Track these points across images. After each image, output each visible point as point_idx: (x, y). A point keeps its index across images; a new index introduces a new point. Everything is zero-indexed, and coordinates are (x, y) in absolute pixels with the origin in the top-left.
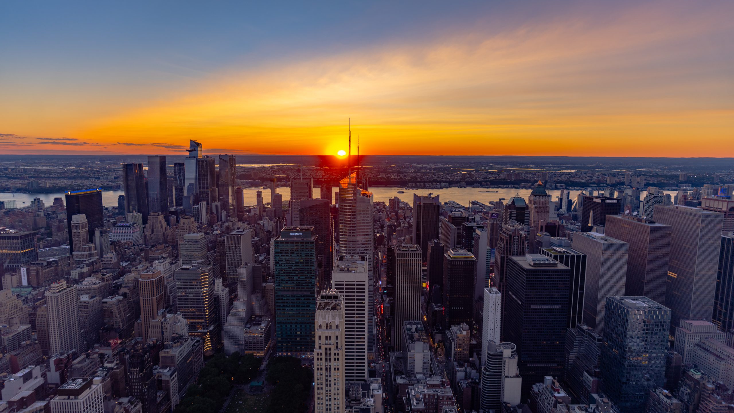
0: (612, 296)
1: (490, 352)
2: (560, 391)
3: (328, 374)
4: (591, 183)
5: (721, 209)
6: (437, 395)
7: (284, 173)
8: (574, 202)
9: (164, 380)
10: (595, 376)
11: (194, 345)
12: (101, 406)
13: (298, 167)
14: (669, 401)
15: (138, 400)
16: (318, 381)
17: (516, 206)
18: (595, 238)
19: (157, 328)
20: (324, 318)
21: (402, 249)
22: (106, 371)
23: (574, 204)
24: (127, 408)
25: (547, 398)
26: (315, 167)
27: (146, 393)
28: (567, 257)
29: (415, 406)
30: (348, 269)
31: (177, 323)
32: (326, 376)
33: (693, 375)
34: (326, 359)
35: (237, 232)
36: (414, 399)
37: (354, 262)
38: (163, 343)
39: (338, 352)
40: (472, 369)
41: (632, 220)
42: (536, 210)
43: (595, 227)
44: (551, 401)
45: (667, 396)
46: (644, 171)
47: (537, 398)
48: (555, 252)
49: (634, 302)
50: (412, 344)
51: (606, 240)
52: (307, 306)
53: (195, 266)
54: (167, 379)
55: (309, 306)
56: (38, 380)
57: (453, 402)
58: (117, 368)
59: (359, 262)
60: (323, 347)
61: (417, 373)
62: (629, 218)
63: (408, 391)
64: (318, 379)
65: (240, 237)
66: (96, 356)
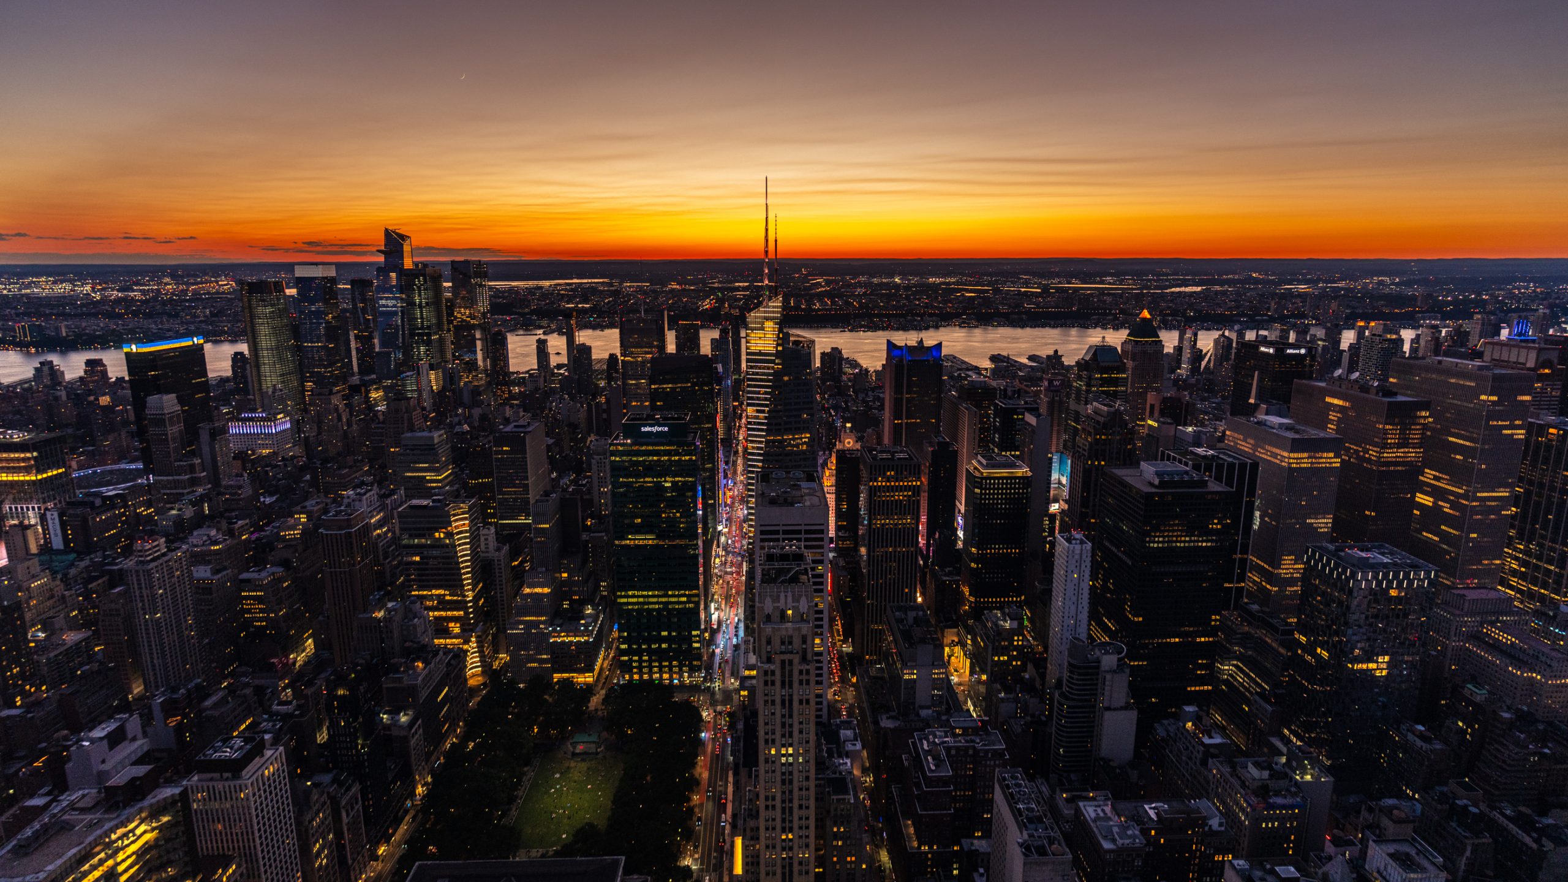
0: (1319, 544)
1: (1072, 661)
2: (1213, 734)
3: (785, 711)
4: (1238, 315)
5: (1524, 364)
6: (974, 747)
7: (585, 299)
8: (1206, 354)
9: (396, 737)
10: (1275, 704)
11: (449, 664)
12: (286, 792)
13: (612, 286)
14: (1425, 746)
15: (352, 778)
16: (767, 727)
17: (1102, 364)
18: (1273, 428)
19: (371, 631)
20: (777, 599)
21: (880, 456)
22: (280, 721)
23: (1207, 359)
24: (333, 794)
25: (1187, 748)
26: (651, 285)
27: (366, 764)
28: (1220, 467)
29: (932, 771)
30: (786, 500)
31: (411, 619)
32: (783, 716)
33: (1471, 694)
34: (783, 683)
35: (516, 426)
36: (929, 757)
37: (795, 485)
38: (384, 661)
39: (808, 667)
40: (1031, 697)
41: (1347, 388)
42: (1138, 372)
43: (1263, 406)
44: (1195, 753)
45: (1422, 736)
46: (1342, 289)
47: (1165, 750)
48: (1192, 457)
49: (1364, 554)
50: (911, 650)
51: (1297, 432)
52: (681, 579)
53: (439, 501)
54: (404, 733)
55: (686, 578)
56: (139, 743)
57: (1005, 761)
58: (301, 715)
59: (804, 484)
60: (777, 659)
61: (921, 707)
62: (1343, 386)
63: (914, 743)
64: (767, 724)
65: (524, 437)
66: (248, 691)
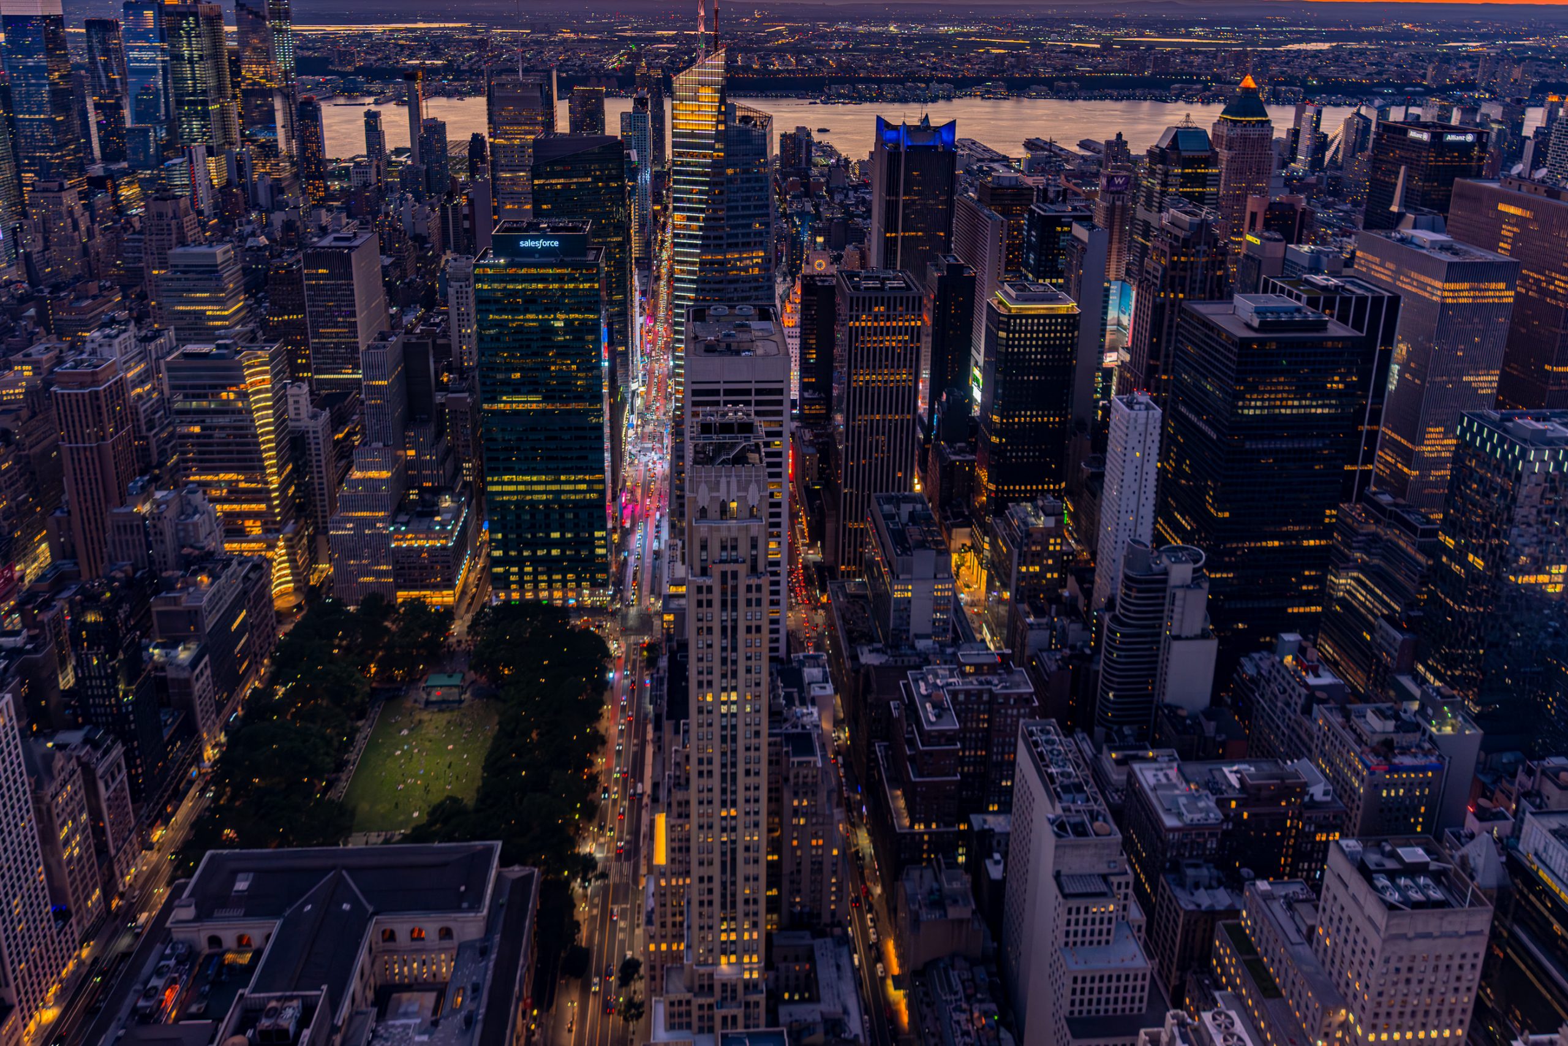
0: (1478, 411)
1: (1130, 573)
2: (1321, 671)
3: (727, 643)
4: (1381, 85)
6: (990, 690)
7: (436, 53)
8: (1332, 141)
9: (173, 680)
10: (1408, 630)
11: (246, 578)
12: (18, 756)
13: (476, 33)
15: (112, 737)
16: (700, 664)
17: (1184, 154)
18: (1422, 247)
19: (132, 533)
20: (716, 487)
21: (864, 284)
23: (1333, 148)
24: (84, 759)
25: (1285, 691)
26: (533, 32)
27: (131, 717)
28: (1346, 302)
29: (932, 724)
30: (728, 346)
31: (190, 516)
32: (724, 649)
34: (724, 604)
35: (336, 239)
36: (928, 705)
37: (742, 325)
38: (153, 574)
39: (759, 582)
40: (1072, 622)
41: (1529, 191)
42: (1235, 166)
43: (1411, 216)
44: (1295, 697)
46: (1530, 48)
47: (1253, 692)
48: (1308, 287)
49: (1540, 426)
50: (905, 557)
51: (1456, 253)
52: (579, 458)
53: (226, 346)
54: (185, 675)
55: (585, 458)
57: (1033, 709)
58: (35, 650)
59: (755, 324)
60: (716, 570)
61: (918, 636)
62: (1524, 188)
63: (907, 686)
64: (700, 660)
65: (349, 254)
